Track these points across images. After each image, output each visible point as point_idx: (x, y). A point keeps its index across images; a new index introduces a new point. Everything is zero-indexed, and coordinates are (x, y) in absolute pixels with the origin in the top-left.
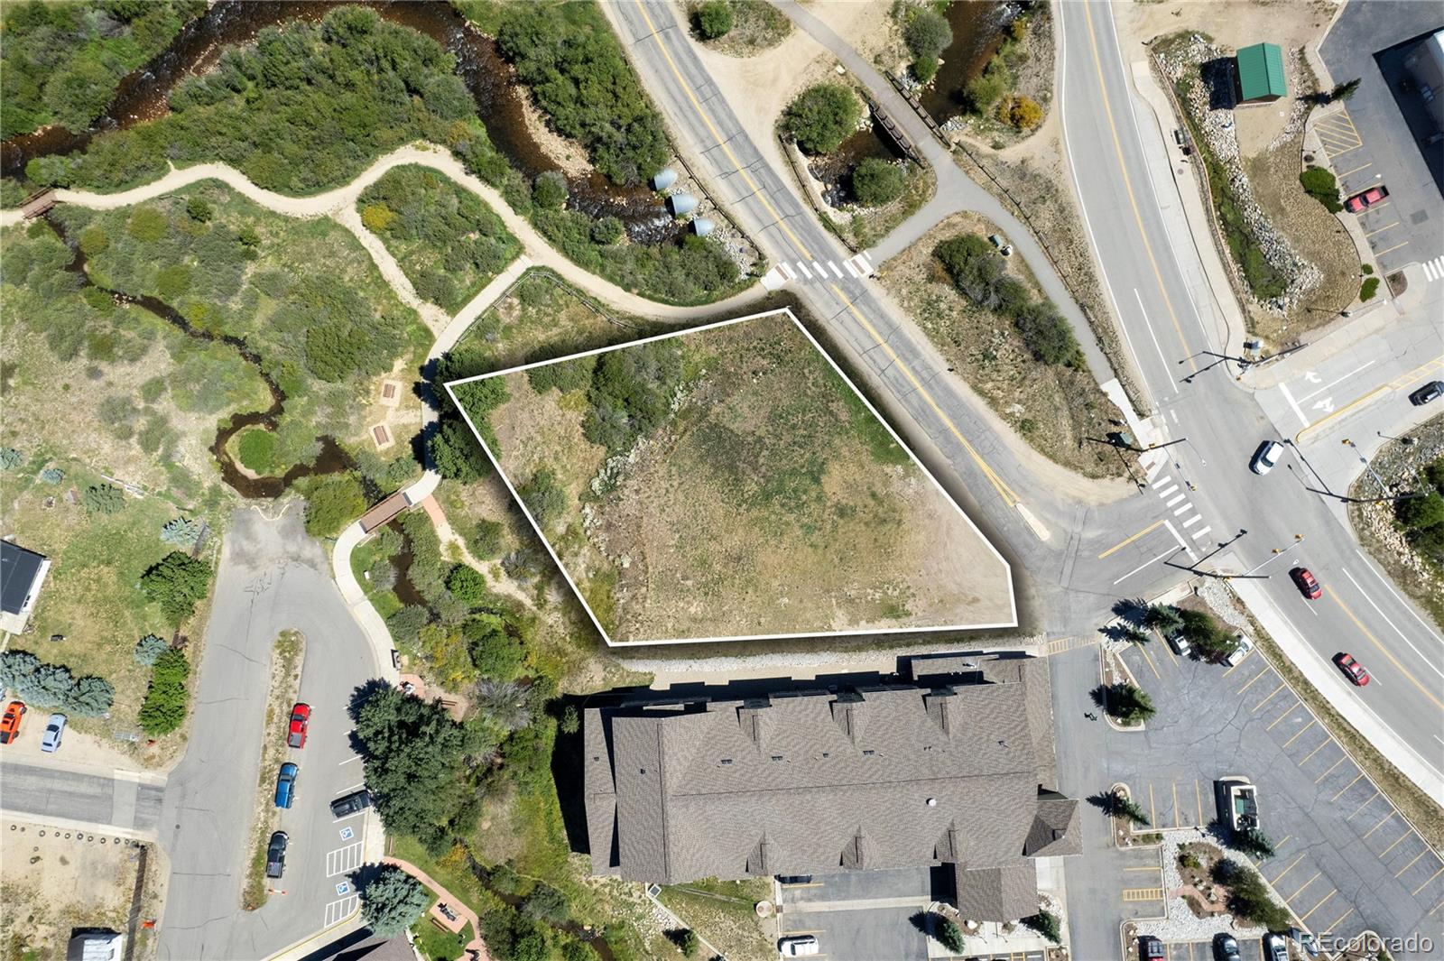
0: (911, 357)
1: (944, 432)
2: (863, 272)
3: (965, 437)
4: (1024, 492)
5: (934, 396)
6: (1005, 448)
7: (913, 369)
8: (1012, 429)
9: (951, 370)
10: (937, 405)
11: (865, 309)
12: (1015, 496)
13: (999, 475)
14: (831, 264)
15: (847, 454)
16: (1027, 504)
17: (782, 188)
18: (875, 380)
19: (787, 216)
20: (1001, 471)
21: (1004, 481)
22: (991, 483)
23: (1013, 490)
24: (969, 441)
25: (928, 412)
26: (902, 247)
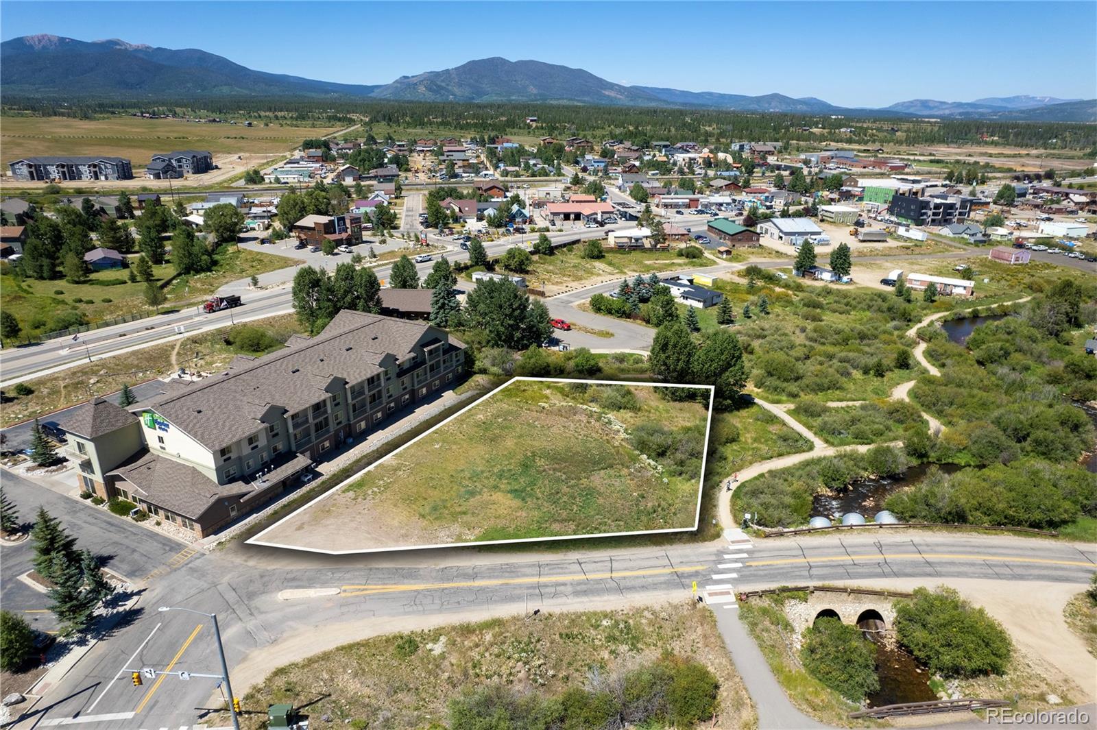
0: (579, 588)
1: (474, 576)
2: (710, 595)
3: (453, 588)
4: (344, 604)
5: (520, 586)
6: (406, 613)
7: (564, 584)
8: (419, 631)
9: (536, 613)
10: (507, 584)
11: (662, 579)
12: (349, 594)
13: (384, 594)
14: (734, 575)
15: (518, 514)
16: (329, 599)
17: (850, 576)
18: (574, 556)
19: (811, 567)
20: (386, 597)
21: (374, 594)
22: (384, 584)
23: (357, 596)
24: (444, 589)
25: (507, 574)
26: (727, 640)
